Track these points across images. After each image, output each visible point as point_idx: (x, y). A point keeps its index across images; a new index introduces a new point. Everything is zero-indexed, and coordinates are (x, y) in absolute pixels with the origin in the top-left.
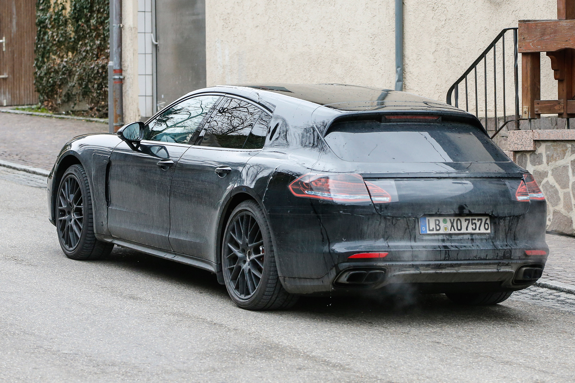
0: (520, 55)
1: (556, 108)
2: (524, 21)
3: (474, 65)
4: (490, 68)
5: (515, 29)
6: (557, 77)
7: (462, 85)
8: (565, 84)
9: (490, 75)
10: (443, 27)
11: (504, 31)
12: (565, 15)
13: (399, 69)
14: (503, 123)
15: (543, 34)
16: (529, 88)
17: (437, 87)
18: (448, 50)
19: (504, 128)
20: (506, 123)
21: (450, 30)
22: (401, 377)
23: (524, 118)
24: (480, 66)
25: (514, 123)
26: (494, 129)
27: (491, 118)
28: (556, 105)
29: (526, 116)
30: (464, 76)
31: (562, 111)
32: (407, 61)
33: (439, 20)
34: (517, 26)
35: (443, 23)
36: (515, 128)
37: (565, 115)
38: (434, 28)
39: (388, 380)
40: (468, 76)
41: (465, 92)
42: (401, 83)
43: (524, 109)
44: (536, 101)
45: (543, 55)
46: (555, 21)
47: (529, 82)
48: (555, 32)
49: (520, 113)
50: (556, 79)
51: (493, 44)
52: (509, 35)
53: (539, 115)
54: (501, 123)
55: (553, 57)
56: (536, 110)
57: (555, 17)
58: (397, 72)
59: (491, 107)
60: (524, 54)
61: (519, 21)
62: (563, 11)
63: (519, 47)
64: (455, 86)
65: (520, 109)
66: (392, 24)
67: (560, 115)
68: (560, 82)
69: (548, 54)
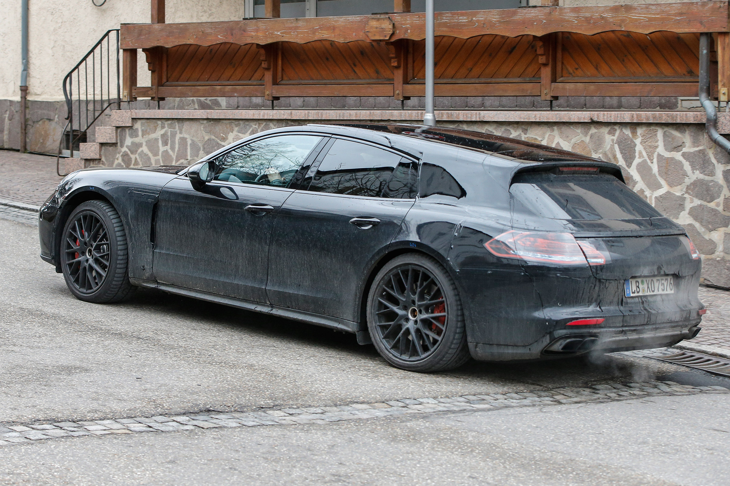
0: (121, 51)
1: (150, 93)
2: (125, 24)
3: (85, 59)
4: (98, 61)
5: (118, 30)
6: (151, 68)
7: (75, 74)
8: (156, 75)
9: (98, 66)
10: (60, 28)
11: (109, 31)
12: (157, 20)
13: (24, 61)
14: (108, 105)
15: (140, 35)
16: (129, 77)
17: (55, 76)
18: (64, 46)
19: (108, 109)
20: (110, 105)
21: (65, 30)
22: (29, 304)
23: (124, 100)
24: (90, 59)
25: (116, 104)
26: (100, 109)
27: (98, 101)
28: (149, 91)
29: (125, 99)
30: (77, 67)
31: (154, 96)
32: (31, 55)
33: (57, 22)
34: (119, 28)
35: (60, 24)
36: (117, 108)
37: (156, 99)
38: (52, 29)
39: (19, 306)
40: (80, 67)
41: (77, 79)
42: (25, 72)
43: (124, 94)
44: (134, 87)
45: (140, 51)
46: (149, 25)
47: (128, 73)
48: (149, 33)
49: (121, 97)
50: (149, 70)
51: (100, 42)
52: (113, 35)
53: (136, 98)
54: (106, 105)
55: (147, 53)
56: (134, 94)
57: (148, 21)
58: (23, 63)
59: (98, 92)
60: (125, 50)
61: (121, 24)
62: (156, 16)
63: (121, 45)
64: (69, 75)
65: (121, 93)
66: (18, 25)
67: (153, 98)
68: (153, 72)
69: (144, 50)
